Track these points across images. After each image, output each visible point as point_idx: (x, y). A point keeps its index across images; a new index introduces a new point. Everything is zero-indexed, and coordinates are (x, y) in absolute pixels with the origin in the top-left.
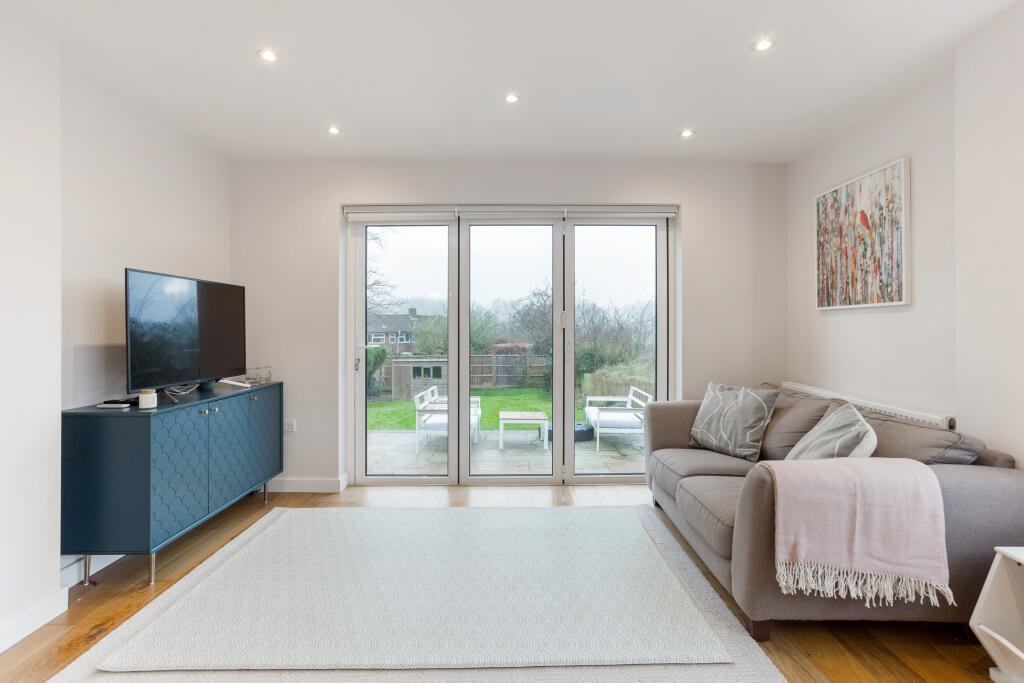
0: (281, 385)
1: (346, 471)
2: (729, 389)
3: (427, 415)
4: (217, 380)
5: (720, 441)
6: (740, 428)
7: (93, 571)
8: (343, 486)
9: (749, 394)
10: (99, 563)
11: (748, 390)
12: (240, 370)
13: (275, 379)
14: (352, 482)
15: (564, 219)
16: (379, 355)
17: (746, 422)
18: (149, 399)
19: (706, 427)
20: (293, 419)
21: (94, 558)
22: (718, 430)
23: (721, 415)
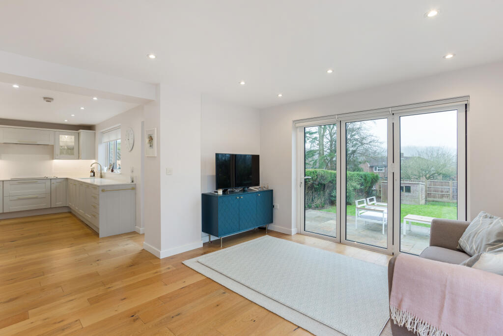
0: (272, 191)
1: (297, 227)
2: (490, 218)
3: (363, 211)
4: (248, 188)
5: (471, 249)
6: (484, 243)
7: (211, 240)
8: (293, 233)
9: (499, 222)
10: (213, 238)
11: (500, 221)
12: (258, 184)
13: (270, 188)
14: (299, 232)
15: (393, 114)
16: (374, 178)
17: (489, 240)
18: (220, 192)
19: (467, 238)
20: (278, 203)
21: (212, 236)
22: (472, 242)
23: (476, 233)
